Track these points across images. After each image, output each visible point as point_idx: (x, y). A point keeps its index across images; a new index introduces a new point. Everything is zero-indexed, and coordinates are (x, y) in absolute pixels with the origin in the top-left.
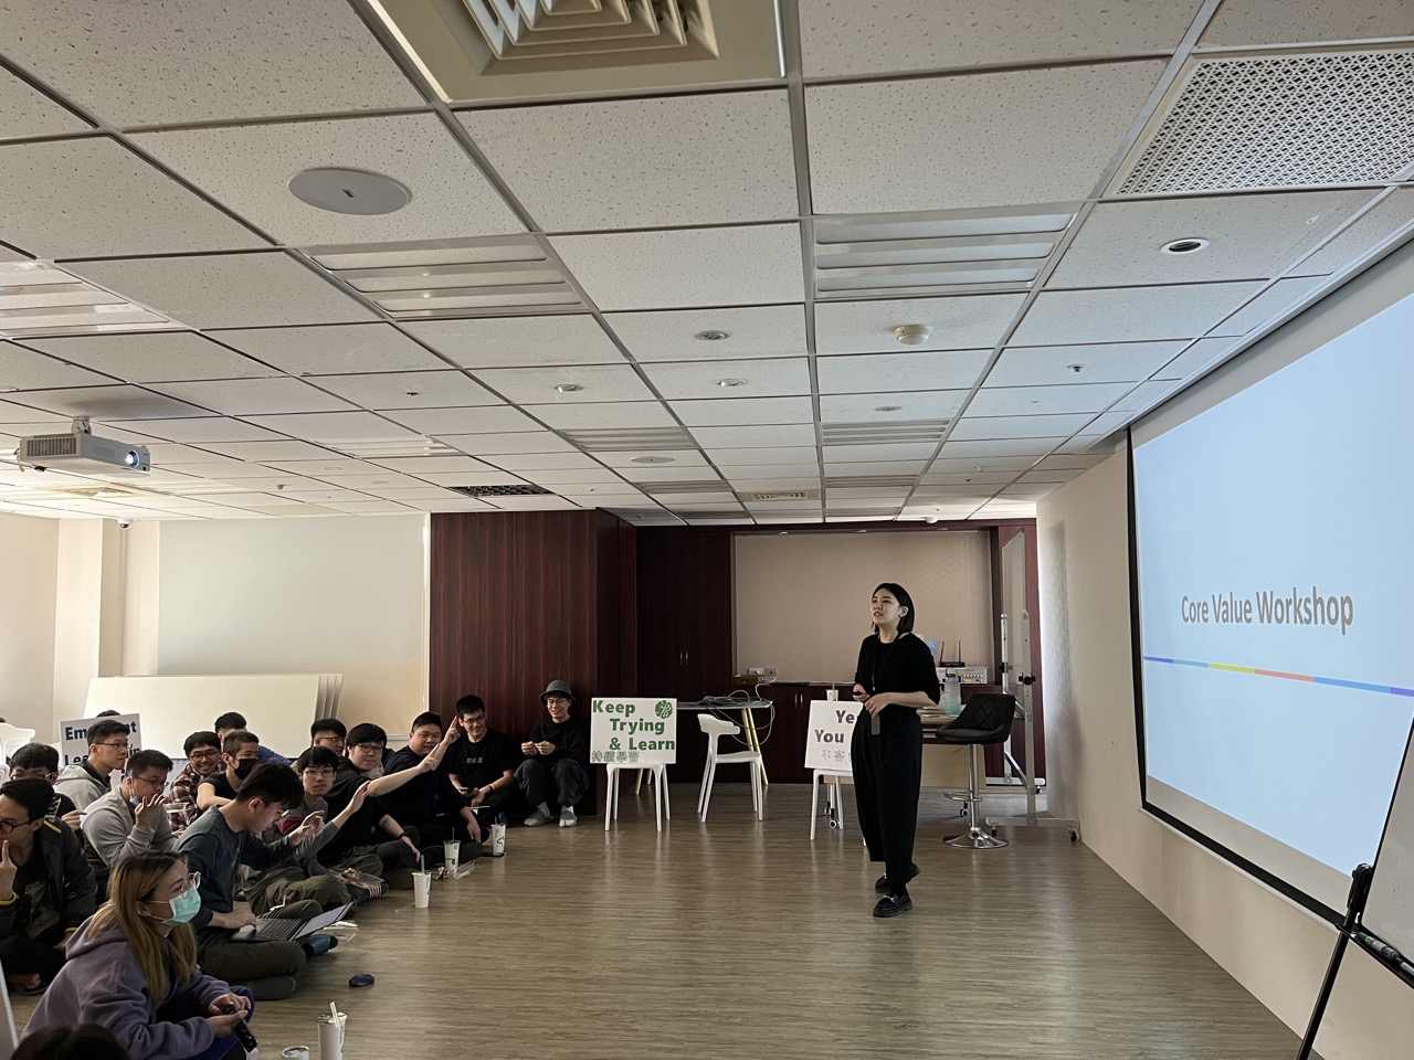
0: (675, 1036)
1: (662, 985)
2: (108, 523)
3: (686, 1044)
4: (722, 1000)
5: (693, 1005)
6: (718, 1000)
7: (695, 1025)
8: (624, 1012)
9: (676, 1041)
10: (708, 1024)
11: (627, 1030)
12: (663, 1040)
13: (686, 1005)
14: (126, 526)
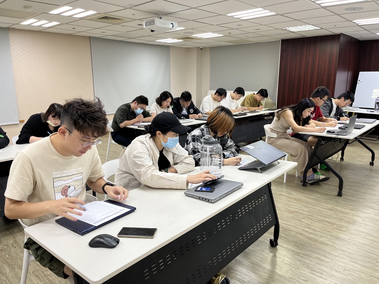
0: (315, 228)
1: (320, 207)
2: (197, 48)
3: (318, 233)
4: (342, 219)
5: (329, 218)
6: (340, 219)
7: (325, 226)
8: (301, 214)
9: (315, 230)
10: (331, 227)
11: (299, 221)
12: (310, 228)
13: (326, 217)
14: (201, 49)
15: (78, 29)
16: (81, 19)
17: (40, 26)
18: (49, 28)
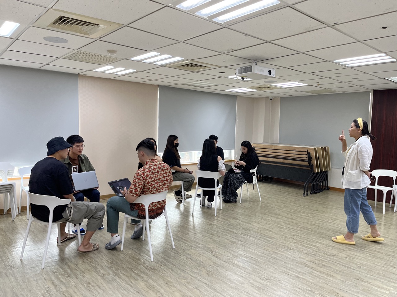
2: (267, 98)
14: (271, 99)
15: (152, 77)
16: (161, 66)
17: (113, 74)
18: (122, 75)
